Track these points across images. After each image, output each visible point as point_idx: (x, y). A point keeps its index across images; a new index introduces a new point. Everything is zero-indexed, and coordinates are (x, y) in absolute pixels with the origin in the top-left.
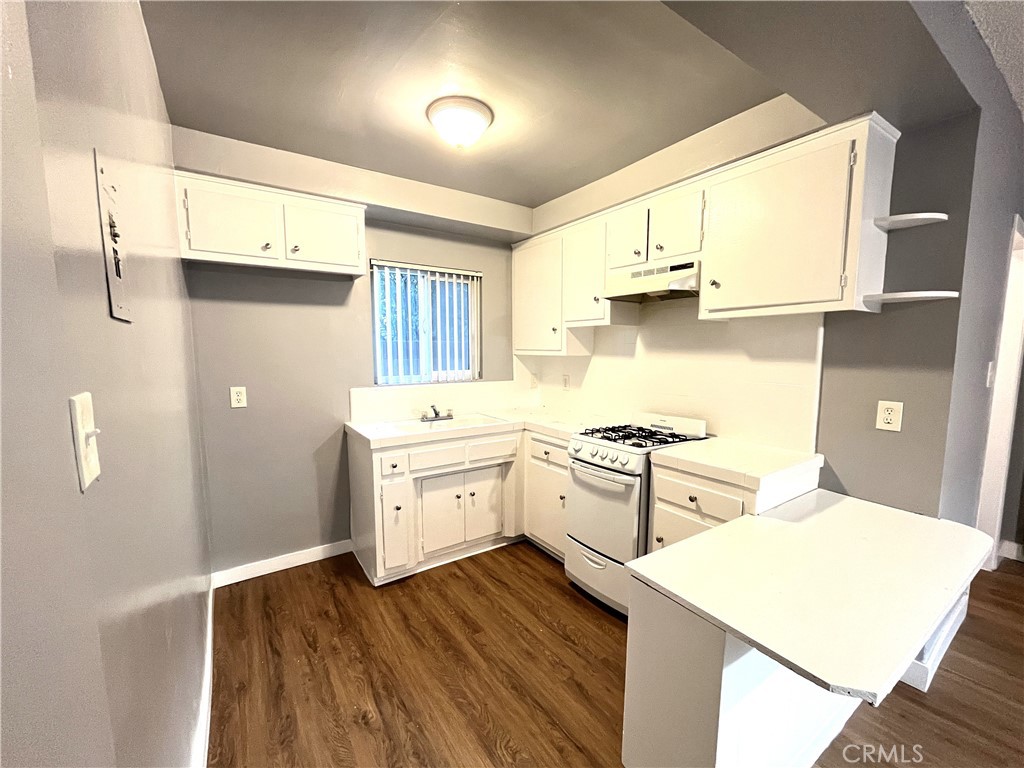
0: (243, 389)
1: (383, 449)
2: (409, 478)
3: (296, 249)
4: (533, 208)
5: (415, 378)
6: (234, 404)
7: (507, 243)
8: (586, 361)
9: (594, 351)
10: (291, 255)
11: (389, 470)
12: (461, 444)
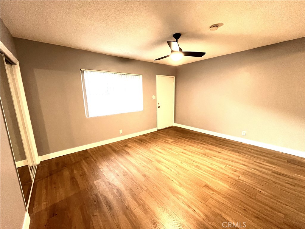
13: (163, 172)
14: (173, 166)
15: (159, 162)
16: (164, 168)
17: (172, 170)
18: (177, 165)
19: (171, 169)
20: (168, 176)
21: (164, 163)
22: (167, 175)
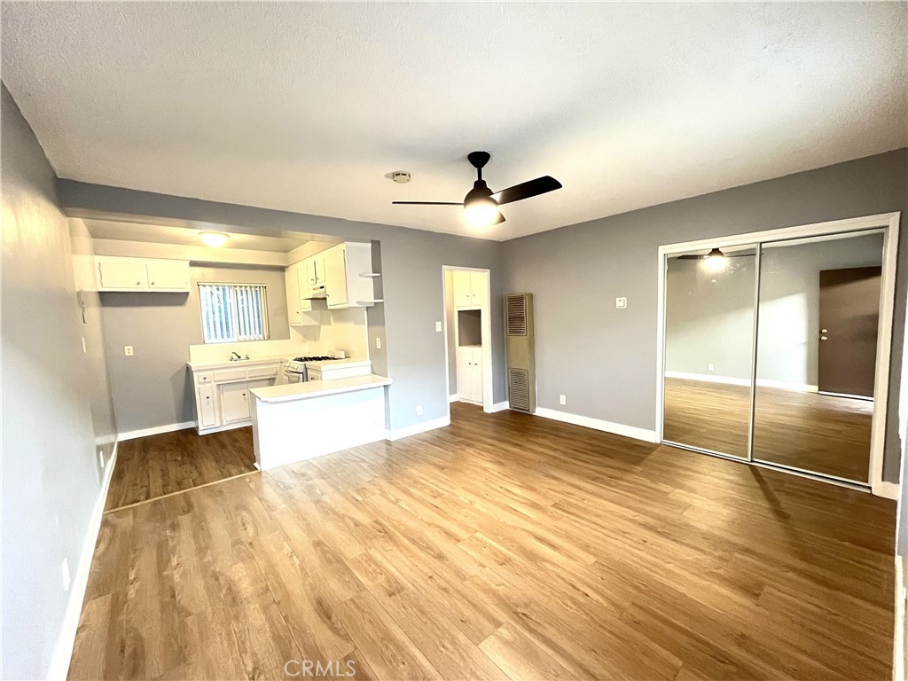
0: (131, 347)
1: (199, 371)
2: (214, 385)
3: (153, 284)
4: (286, 252)
5: (228, 340)
6: (127, 354)
7: (282, 269)
8: (319, 327)
9: (322, 323)
10: (151, 286)
11: (203, 380)
12: (244, 369)
13: (519, 484)
14: (497, 496)
15: (535, 506)
16: (517, 491)
17: (498, 488)
18: (484, 498)
19: (502, 490)
20: (506, 478)
21: (520, 502)
22: (510, 480)
